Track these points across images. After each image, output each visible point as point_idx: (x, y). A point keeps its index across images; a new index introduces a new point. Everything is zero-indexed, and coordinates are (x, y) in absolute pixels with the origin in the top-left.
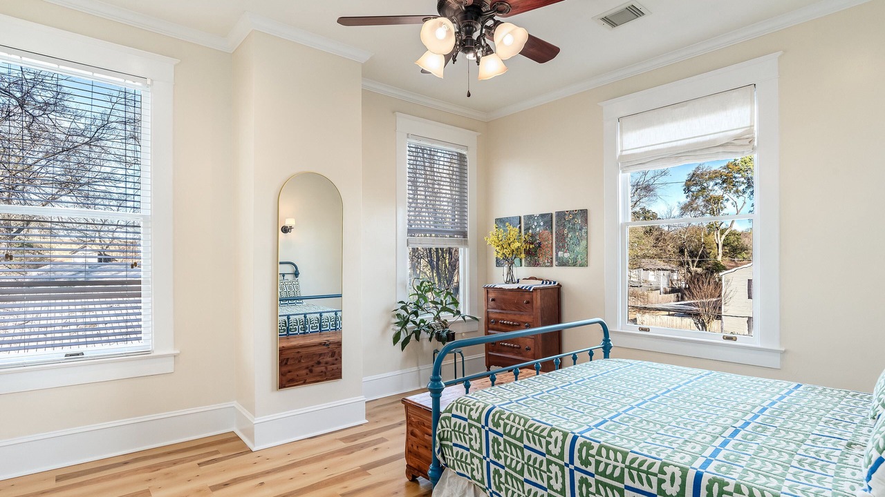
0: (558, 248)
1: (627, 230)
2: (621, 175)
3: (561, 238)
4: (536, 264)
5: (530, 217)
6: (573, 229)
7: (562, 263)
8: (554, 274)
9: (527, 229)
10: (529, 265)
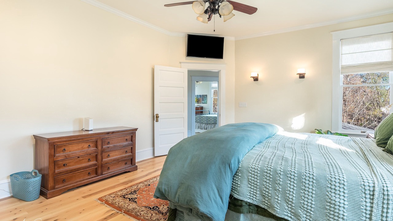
0: (202, 101)
1: (213, 98)
2: (212, 90)
3: (203, 99)
4: (198, 103)
5: (198, 95)
6: (205, 98)
7: (203, 103)
8: (202, 105)
9: (197, 97)
10: (197, 103)
